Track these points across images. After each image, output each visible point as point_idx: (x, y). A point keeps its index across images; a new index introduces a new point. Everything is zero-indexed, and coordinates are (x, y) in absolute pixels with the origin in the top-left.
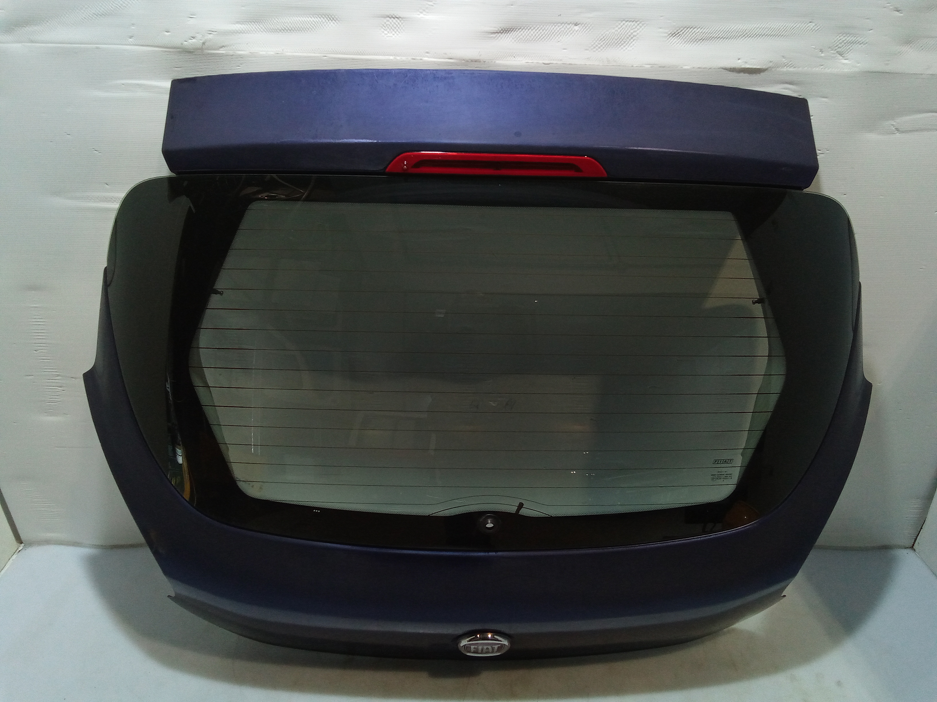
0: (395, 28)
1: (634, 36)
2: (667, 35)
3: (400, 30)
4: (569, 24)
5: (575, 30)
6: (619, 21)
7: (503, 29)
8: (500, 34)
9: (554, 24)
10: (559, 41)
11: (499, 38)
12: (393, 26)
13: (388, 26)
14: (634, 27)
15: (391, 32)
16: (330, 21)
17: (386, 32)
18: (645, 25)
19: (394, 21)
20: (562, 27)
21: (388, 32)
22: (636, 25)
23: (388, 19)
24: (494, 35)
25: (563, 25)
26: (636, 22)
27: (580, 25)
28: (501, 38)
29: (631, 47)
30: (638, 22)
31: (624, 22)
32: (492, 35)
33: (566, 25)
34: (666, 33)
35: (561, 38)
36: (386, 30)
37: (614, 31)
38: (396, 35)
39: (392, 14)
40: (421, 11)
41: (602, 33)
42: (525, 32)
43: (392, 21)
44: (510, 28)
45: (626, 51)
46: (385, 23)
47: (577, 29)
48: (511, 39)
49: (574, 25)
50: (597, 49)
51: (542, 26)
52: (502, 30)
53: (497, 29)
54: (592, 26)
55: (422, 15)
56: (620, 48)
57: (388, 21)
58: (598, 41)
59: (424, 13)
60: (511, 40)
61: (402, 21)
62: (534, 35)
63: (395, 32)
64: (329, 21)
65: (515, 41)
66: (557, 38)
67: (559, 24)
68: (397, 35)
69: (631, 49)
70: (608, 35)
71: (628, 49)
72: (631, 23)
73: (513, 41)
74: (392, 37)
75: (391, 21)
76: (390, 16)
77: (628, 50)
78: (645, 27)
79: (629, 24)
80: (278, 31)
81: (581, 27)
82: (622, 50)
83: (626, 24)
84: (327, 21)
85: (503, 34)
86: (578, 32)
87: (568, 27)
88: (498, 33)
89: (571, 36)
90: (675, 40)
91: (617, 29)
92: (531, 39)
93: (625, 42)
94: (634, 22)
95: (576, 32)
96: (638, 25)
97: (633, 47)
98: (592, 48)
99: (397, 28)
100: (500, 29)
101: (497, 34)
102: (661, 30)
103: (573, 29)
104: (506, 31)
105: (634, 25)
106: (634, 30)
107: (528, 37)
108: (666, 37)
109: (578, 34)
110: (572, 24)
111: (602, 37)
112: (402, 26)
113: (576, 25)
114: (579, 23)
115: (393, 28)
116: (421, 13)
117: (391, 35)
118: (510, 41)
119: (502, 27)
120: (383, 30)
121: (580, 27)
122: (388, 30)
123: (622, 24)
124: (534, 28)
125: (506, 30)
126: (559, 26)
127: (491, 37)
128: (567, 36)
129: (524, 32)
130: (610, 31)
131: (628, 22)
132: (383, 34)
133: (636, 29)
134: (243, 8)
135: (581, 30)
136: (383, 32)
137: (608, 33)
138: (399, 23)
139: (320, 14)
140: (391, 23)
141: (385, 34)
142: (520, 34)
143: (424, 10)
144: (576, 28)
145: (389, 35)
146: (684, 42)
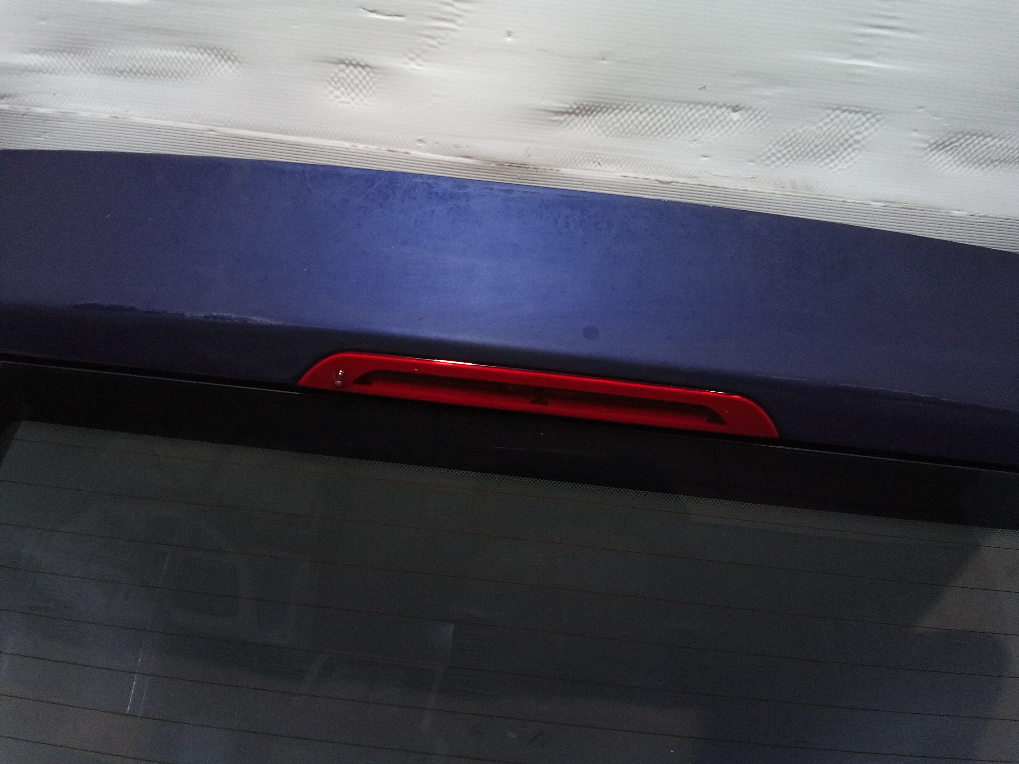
0: (357, 86)
1: (857, 142)
2: (927, 145)
3: (368, 91)
4: (720, 107)
5: (731, 119)
6: (829, 108)
7: (582, 107)
8: (573, 116)
9: (689, 103)
10: (695, 140)
11: (572, 124)
12: (352, 81)
13: (342, 80)
14: (859, 123)
15: (349, 94)
16: (223, 62)
17: (337, 93)
18: (882, 122)
19: (356, 71)
20: (704, 111)
21: (342, 93)
22: (864, 119)
23: (343, 66)
24: (562, 118)
25: (708, 107)
26: (865, 114)
27: (743, 111)
28: (576, 125)
29: (847, 162)
30: (869, 115)
31: (838, 112)
32: (556, 118)
33: (714, 108)
34: (927, 141)
35: (700, 134)
36: (338, 89)
37: (814, 128)
38: (357, 100)
39: (350, 58)
40: (411, 55)
41: (789, 130)
42: (626, 117)
43: (352, 72)
44: (596, 105)
45: (835, 170)
46: (336, 74)
47: (735, 119)
48: (596, 127)
49: (730, 110)
50: (773, 162)
51: (662, 107)
52: (578, 108)
53: (568, 106)
54: (770, 114)
55: (413, 65)
56: (822, 164)
57: (343, 71)
58: (777, 147)
59: (418, 61)
60: (596, 131)
61: (372, 74)
62: (644, 123)
63: (357, 95)
64: (220, 61)
65: (604, 132)
66: (693, 133)
67: (700, 106)
68: (361, 100)
69: (845, 166)
70: (801, 136)
71: (840, 166)
72: (853, 115)
73: (600, 131)
74: (349, 103)
75: (347, 71)
76: (347, 62)
77: (840, 170)
78: (882, 125)
79: (850, 116)
80: (117, 73)
81: (746, 116)
82: (826, 168)
83: (842, 116)
84: (217, 61)
85: (580, 116)
86: (738, 124)
87: (719, 112)
88: (570, 114)
89: (722, 131)
90: (940, 157)
91: (821, 124)
92: (637, 131)
93: (834, 152)
94: (860, 115)
95: (735, 123)
96: (868, 120)
97: (851, 163)
98: (764, 158)
99: (361, 87)
100: (575, 106)
101: (566, 115)
102: (915, 134)
103: (728, 118)
104: (587, 111)
105: (859, 119)
106: (857, 129)
107: (631, 126)
108: (925, 149)
109: (737, 128)
110: (728, 108)
111: (787, 139)
112: (371, 83)
113: (735, 109)
114: (741, 106)
115: (352, 86)
116: (412, 59)
117: (348, 99)
118: (593, 131)
119: (579, 103)
120: (331, 88)
121: (742, 115)
122: (342, 89)
123: (833, 116)
124: (646, 110)
125: (587, 108)
126: (698, 110)
127: (556, 121)
128: (715, 131)
129: (623, 116)
130: (805, 127)
131: (846, 113)
132: (332, 97)
133: (862, 129)
134: (43, 23)
135: (745, 120)
136: (332, 92)
137: (801, 131)
138: (364, 78)
139: (201, 47)
140: (348, 75)
141: (337, 97)
142: (615, 120)
143: (418, 56)
144: (735, 116)
145: (343, 99)
146: (959, 163)
